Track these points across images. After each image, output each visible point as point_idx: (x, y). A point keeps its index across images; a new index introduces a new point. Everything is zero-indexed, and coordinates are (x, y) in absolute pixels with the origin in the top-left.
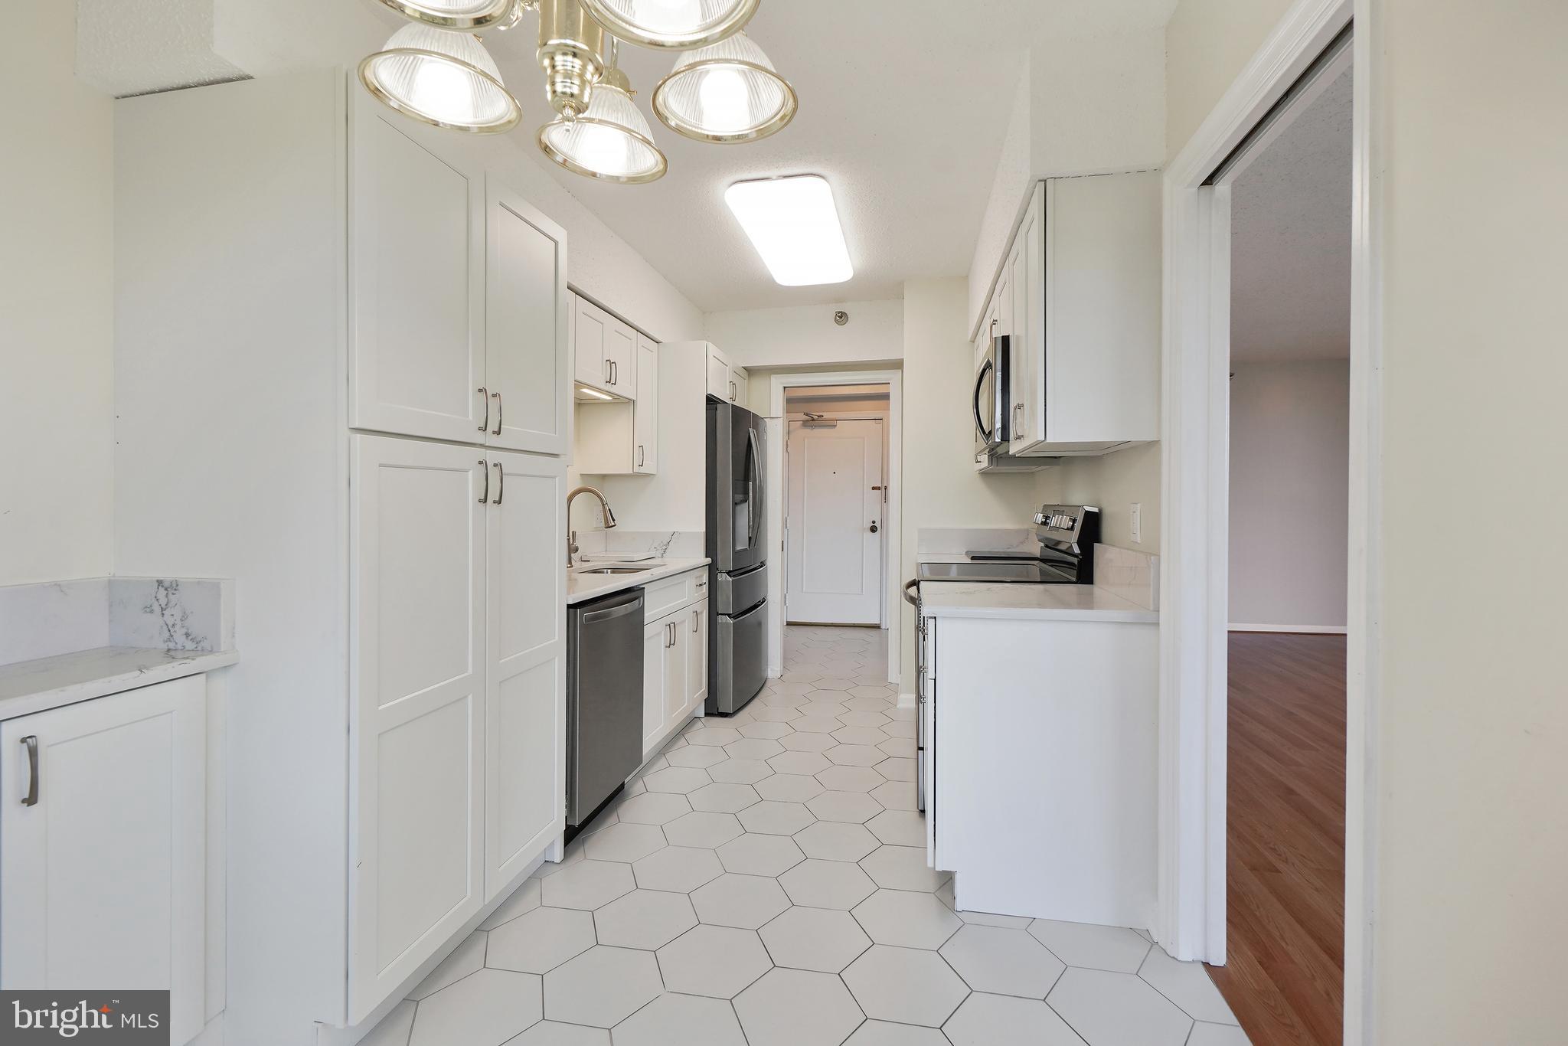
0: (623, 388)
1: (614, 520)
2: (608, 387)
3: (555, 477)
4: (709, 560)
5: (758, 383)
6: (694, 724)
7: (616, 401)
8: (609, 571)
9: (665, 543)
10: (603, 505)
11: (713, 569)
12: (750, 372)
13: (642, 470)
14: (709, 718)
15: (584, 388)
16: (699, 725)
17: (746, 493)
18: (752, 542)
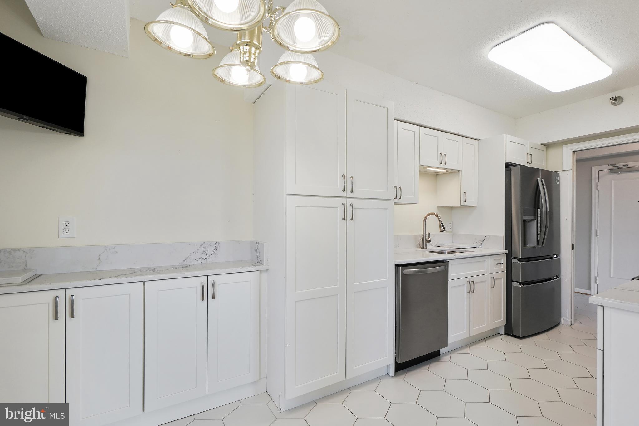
0: (452, 164)
1: (444, 228)
2: (442, 166)
3: (387, 209)
4: (506, 251)
5: (553, 152)
6: (497, 336)
7: (449, 172)
8: (447, 252)
9: (482, 240)
10: (439, 221)
11: (509, 256)
12: (547, 146)
13: (466, 204)
14: (505, 335)
15: (428, 168)
16: (499, 338)
17: (535, 214)
18: (540, 243)
